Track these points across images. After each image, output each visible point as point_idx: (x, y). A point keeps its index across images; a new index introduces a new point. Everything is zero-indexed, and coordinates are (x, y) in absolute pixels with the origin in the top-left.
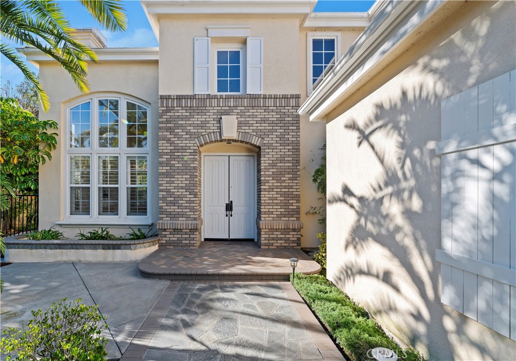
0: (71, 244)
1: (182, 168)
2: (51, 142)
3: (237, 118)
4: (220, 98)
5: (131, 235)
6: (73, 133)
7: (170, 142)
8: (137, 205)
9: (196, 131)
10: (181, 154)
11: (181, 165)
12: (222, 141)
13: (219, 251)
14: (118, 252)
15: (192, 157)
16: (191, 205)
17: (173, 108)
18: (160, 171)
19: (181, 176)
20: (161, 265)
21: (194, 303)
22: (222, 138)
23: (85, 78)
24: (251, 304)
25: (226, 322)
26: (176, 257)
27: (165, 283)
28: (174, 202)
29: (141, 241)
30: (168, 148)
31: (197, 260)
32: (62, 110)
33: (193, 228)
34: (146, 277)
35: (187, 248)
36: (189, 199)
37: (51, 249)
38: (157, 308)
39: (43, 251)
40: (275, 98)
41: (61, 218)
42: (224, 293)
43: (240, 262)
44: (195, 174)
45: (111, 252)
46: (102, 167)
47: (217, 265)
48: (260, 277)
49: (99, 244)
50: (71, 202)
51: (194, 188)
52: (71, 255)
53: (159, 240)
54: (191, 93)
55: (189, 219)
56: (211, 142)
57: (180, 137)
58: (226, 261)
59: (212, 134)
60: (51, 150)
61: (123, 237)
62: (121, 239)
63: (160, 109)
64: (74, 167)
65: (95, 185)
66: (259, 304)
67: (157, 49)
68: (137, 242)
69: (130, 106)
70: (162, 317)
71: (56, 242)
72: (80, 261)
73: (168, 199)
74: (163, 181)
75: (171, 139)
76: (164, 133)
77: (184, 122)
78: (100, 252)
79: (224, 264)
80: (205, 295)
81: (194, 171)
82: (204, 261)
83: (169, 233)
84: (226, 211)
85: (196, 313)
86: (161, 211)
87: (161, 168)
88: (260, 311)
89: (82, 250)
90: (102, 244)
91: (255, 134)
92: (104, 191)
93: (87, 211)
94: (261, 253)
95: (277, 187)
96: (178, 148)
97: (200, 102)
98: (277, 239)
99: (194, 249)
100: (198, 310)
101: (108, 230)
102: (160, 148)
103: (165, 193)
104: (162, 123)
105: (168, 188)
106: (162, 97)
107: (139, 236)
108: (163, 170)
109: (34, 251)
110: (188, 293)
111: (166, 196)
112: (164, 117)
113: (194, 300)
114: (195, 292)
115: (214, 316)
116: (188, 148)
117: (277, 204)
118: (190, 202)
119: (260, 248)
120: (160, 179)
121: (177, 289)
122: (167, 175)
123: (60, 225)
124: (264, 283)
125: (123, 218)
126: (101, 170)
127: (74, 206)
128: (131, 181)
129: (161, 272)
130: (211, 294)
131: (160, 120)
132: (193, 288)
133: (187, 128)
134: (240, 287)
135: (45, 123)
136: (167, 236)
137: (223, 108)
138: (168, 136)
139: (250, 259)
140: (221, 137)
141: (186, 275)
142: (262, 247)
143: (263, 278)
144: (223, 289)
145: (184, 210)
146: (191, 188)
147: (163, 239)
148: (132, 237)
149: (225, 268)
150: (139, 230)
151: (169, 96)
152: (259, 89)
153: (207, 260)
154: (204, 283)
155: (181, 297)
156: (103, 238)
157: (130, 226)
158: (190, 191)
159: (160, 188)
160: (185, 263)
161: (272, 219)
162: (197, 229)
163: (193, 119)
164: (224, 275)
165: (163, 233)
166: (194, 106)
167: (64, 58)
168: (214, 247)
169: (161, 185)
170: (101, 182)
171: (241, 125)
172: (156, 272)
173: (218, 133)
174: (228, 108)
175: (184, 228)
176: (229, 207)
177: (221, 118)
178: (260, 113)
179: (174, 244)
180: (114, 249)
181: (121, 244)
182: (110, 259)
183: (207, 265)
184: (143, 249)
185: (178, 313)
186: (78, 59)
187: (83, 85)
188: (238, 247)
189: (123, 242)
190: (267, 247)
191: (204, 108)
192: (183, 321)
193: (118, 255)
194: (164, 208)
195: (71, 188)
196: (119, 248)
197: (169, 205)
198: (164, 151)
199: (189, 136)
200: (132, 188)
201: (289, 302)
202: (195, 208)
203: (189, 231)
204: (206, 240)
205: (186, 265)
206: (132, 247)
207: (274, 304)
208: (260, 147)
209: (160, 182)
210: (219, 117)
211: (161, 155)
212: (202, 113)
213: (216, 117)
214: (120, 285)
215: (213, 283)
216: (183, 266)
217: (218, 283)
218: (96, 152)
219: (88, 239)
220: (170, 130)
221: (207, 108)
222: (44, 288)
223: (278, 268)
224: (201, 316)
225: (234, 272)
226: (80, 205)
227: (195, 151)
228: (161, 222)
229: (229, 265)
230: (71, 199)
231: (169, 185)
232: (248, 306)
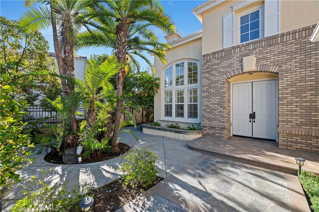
0: (163, 129)
1: (216, 93)
2: (158, 86)
3: (256, 56)
4: (242, 46)
5: (188, 128)
6: (167, 81)
7: (208, 79)
8: (193, 113)
9: (225, 70)
10: (215, 85)
11: (215, 91)
12: (244, 73)
13: (240, 143)
14: (181, 135)
15: (222, 86)
16: (221, 114)
17: (209, 60)
18: (203, 95)
19: (215, 98)
20: (199, 144)
21: (210, 167)
22: (244, 71)
23: (165, 58)
24: (249, 179)
25: (224, 183)
26: (209, 142)
27: (200, 154)
28: (211, 112)
29: (192, 131)
30: (207, 82)
31: (222, 146)
32: (162, 72)
33: (222, 127)
34: (190, 149)
35: (218, 138)
36: (220, 110)
37: (156, 130)
38: (189, 164)
39: (153, 130)
40: (294, 32)
41: (161, 118)
42: (232, 168)
43: (253, 153)
44: (224, 96)
45: (178, 134)
46: (177, 95)
47: (234, 151)
48: (267, 166)
49: (173, 130)
50: (165, 111)
51: (223, 104)
52: (162, 133)
53: (202, 132)
54: (221, 49)
55: (220, 122)
56: (235, 75)
57: (214, 75)
58: (241, 150)
59: (236, 70)
60: (157, 89)
61: (184, 128)
62: (183, 129)
63: (203, 62)
64: (166, 96)
65: (174, 104)
66: (256, 182)
67: (201, 31)
68: (189, 131)
69: (190, 64)
70: (190, 169)
71: (157, 127)
72: (166, 137)
73: (207, 110)
74: (205, 100)
75: (209, 77)
76: (205, 75)
77: (217, 67)
78: (173, 134)
79: (238, 151)
80: (218, 165)
81: (223, 94)
82: (225, 147)
83: (208, 129)
84: (250, 118)
85: (208, 173)
86: (203, 117)
87: (203, 94)
88: (254, 186)
89: (166, 132)
90: (174, 130)
91: (273, 64)
92: (178, 106)
93: (171, 116)
94: (277, 150)
95: (296, 102)
96: (213, 82)
97: (227, 53)
98: (297, 143)
99: (223, 140)
100: (210, 172)
101: (179, 124)
102: (203, 83)
103: (206, 107)
104: (204, 69)
105: (207, 104)
106: (204, 56)
107: (192, 129)
108: (205, 94)
109: (151, 130)
110: (209, 162)
111: (206, 109)
112: (205, 66)
113: (211, 166)
114: (213, 162)
115: (218, 178)
116: (220, 81)
117: (296, 115)
118: (220, 112)
119: (278, 147)
120: (203, 100)
121: (204, 158)
122: (206, 97)
123: (161, 121)
124: (269, 171)
125: (186, 119)
126: (177, 97)
127: (166, 113)
128: (190, 101)
129: (197, 148)
130: (223, 166)
131: (203, 68)
132: (213, 160)
133: (219, 70)
134: (247, 168)
135: (156, 79)
136: (207, 130)
137: (244, 52)
138: (207, 76)
139: (263, 152)
140: (242, 70)
141: (211, 152)
142: (279, 146)
143: (270, 167)
144: (233, 166)
145: (216, 117)
146: (221, 104)
147: (204, 131)
148: (188, 129)
149: (238, 154)
150: (193, 126)
151: (208, 54)
152: (277, 31)
153: (228, 147)
154: (221, 159)
155: (204, 163)
156: (175, 128)
157: (187, 123)
158: (220, 105)
159: (203, 104)
160: (213, 146)
161: (291, 126)
162: (225, 128)
163: (223, 64)
164: (236, 158)
165: (204, 128)
166: (223, 56)
167: (157, 52)
168: (238, 141)
169: (203, 103)
170: (177, 102)
171: (259, 60)
172: (195, 147)
173: (240, 69)
174: (248, 51)
175: (217, 127)
176: (252, 116)
177: (242, 59)
178: (277, 49)
179: (211, 135)
180: (179, 133)
181: (182, 132)
182: (177, 138)
183: (227, 150)
184: (193, 136)
185: (198, 169)
186: (162, 51)
187: (164, 61)
188: (257, 143)
189: (183, 131)
190: (286, 147)
191: (230, 56)
192: (199, 174)
193: (180, 136)
194: (205, 115)
195: (165, 105)
196: (181, 133)
197: (208, 113)
198: (205, 84)
199: (220, 74)
200: (190, 105)
201: (287, 189)
202: (224, 115)
203: (220, 129)
204: (234, 135)
205: (213, 147)
206: (187, 133)
207: (270, 185)
208: (278, 73)
209: (203, 101)
210: (241, 58)
211: (203, 87)
212: (229, 59)
213: (239, 59)
214: (177, 150)
215: (228, 161)
216: (211, 147)
217: (231, 162)
218: (175, 88)
219: (169, 127)
220: (209, 73)
221: (232, 55)
222: (150, 144)
223: (287, 164)
224: (211, 175)
225: (244, 158)
226: (168, 113)
227: (224, 82)
228: (203, 122)
229: (243, 152)
230: (165, 110)
231: (208, 102)
232: (246, 180)
